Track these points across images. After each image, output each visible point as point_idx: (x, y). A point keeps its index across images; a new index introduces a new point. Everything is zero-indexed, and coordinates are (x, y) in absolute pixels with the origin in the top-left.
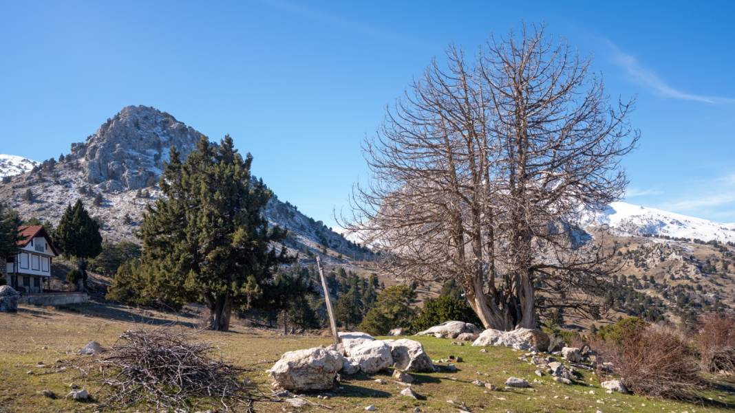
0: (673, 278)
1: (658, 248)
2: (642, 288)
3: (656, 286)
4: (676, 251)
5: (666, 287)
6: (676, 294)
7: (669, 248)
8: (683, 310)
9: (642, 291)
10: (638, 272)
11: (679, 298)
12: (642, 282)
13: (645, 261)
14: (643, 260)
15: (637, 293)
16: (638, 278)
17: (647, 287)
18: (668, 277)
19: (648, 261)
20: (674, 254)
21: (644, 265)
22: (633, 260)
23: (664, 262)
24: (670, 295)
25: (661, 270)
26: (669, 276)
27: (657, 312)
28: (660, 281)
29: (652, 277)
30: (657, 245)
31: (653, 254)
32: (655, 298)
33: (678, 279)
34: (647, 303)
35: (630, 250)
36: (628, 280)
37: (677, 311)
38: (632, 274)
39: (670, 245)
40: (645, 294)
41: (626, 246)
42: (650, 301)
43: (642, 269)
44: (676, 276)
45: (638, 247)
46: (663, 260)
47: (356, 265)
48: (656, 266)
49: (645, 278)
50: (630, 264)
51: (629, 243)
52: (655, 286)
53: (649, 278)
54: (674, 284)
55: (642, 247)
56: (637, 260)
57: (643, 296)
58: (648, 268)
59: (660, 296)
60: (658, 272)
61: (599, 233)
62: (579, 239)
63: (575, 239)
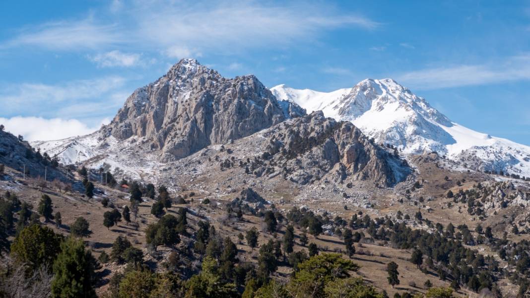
0: (516, 231)
1: (499, 188)
2: (474, 244)
3: (492, 241)
4: (522, 194)
5: (505, 242)
6: (516, 253)
7: (513, 189)
8: (524, 276)
9: (473, 248)
10: (472, 222)
11: (521, 258)
12: (475, 235)
13: (482, 206)
14: (480, 205)
15: (465, 250)
16: (470, 229)
17: (480, 242)
18: (509, 229)
19: (486, 206)
20: (519, 198)
21: (480, 212)
22: (466, 205)
23: (507, 209)
24: (509, 255)
25: (502, 219)
26: (511, 228)
27: (490, 279)
28: (499, 236)
29: (489, 229)
30: (498, 184)
31: (492, 196)
32: (488, 258)
33: (523, 232)
34: (477, 264)
35: (464, 190)
36: (457, 231)
37: (517, 277)
38: (463, 223)
39: (516, 186)
40: (477, 252)
41: (459, 184)
42: (482, 261)
43: (478, 218)
44: (521, 229)
45: (474, 186)
46: (504, 205)
47: (25, 184)
48: (495, 213)
49: (479, 229)
50: (463, 209)
51: (464, 181)
52: (490, 241)
53: (484, 230)
54: (517, 239)
55: (480, 186)
56: (471, 205)
57: (473, 255)
58: (485, 217)
59: (496, 256)
60: (497, 222)
61: (425, 164)
62: (397, 172)
63: (392, 171)
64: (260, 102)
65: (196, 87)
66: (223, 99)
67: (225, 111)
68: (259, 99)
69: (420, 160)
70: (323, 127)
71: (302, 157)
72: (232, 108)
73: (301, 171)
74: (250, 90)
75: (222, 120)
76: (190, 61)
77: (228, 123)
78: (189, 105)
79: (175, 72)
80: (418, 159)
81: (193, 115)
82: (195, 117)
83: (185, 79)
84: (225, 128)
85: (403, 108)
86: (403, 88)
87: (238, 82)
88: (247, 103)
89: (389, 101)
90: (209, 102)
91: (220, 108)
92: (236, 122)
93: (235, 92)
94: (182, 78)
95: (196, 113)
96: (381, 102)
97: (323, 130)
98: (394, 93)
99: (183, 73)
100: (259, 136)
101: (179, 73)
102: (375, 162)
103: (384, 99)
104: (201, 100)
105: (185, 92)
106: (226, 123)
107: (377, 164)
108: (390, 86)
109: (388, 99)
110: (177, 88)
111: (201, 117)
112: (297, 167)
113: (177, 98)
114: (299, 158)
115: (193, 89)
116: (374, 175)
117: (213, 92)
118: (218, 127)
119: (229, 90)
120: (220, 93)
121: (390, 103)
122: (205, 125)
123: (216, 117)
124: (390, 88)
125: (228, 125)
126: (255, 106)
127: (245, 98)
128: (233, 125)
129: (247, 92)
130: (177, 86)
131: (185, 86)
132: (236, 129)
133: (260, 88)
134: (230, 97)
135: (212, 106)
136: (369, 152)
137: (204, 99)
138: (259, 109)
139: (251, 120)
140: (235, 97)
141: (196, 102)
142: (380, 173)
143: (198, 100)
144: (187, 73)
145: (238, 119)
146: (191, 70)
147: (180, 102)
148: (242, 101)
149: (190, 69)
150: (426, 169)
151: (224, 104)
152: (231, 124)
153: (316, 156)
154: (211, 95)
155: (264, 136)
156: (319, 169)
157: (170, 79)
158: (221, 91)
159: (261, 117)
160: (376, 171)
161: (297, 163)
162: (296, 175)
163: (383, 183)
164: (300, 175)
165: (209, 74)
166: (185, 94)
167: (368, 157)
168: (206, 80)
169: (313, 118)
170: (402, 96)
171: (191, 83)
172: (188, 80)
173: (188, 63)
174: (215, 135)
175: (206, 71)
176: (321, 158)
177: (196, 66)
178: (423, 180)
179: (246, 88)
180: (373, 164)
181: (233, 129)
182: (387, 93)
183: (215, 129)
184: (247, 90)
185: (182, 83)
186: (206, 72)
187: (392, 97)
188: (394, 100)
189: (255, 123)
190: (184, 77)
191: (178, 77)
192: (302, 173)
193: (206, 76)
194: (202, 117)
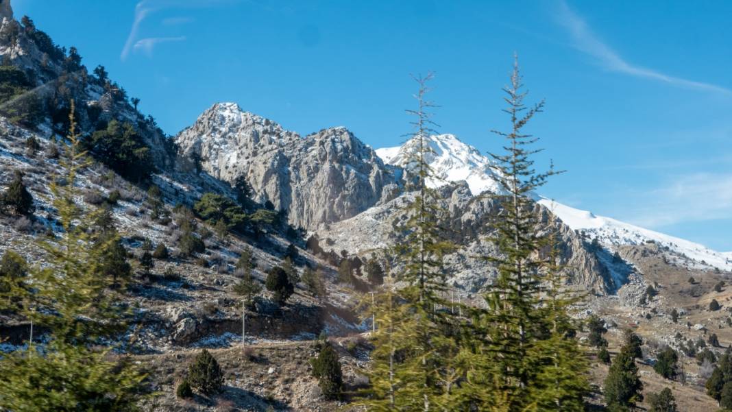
61: (645, 260)
62: (612, 271)
63: (607, 271)
64: (361, 167)
65: (246, 145)
66: (306, 163)
67: (310, 181)
68: (359, 163)
69: (635, 253)
70: (482, 204)
71: (466, 250)
72: (323, 176)
73: (469, 272)
74: (345, 150)
75: (307, 195)
76: (230, 106)
77: (318, 199)
78: (252, 171)
79: (209, 123)
80: (632, 252)
81: (262, 188)
82: (265, 190)
83: (226, 134)
84: (313, 206)
85: (477, 175)
86: (470, 148)
87: (327, 138)
88: (344, 169)
89: (454, 166)
90: (283, 167)
91: (301, 176)
92: (330, 198)
93: (324, 153)
94: (220, 132)
95: (265, 185)
96: (444, 167)
97: (483, 209)
98: (458, 154)
99: (221, 124)
100: (369, 218)
101: (215, 124)
102: (584, 257)
103: (447, 162)
104: (273, 164)
105: (227, 153)
106: (315, 199)
107: (587, 260)
108: (452, 144)
109: (453, 163)
110: (215, 146)
111: (275, 190)
112: (459, 266)
113: (217, 161)
114: (461, 251)
115: (240, 148)
116: (584, 277)
117: (287, 153)
118: (302, 205)
119: (313, 150)
120: (300, 154)
121: (457, 168)
122: (281, 202)
123: (297, 191)
124: (453, 149)
125: (318, 202)
126: (355, 173)
127: (341, 161)
128: (325, 202)
129: (342, 153)
130: (215, 143)
131: (226, 143)
132: (331, 207)
133: (359, 146)
134: (317, 160)
135: (289, 173)
136: (571, 241)
137: (276, 163)
138: (362, 178)
139: (352, 195)
140: (324, 159)
141: (265, 167)
142: (594, 275)
143: (269, 165)
144: (228, 124)
145: (332, 193)
146: (233, 121)
147: (222, 168)
148: (337, 165)
149: (231, 118)
150: (651, 267)
151: (308, 170)
152: (322, 200)
153: (487, 249)
154: (285, 157)
155: (375, 218)
156: (496, 269)
157: (202, 133)
158: (300, 150)
159: (365, 189)
160: (586, 271)
161: (459, 259)
162: (461, 278)
163: (601, 289)
164: (468, 279)
165: (263, 126)
166: (228, 156)
167: (569, 249)
168: (261, 135)
169: (456, 191)
170: (471, 158)
171: (236, 139)
172: (231, 134)
173: (226, 109)
174: (299, 217)
175: (259, 121)
176: (495, 252)
177: (239, 114)
178: (656, 284)
179: (339, 147)
180: (581, 260)
181: (326, 207)
182: (450, 154)
183: (297, 209)
184: (342, 150)
185: (222, 139)
186: (259, 123)
187: (458, 160)
188: (462, 164)
189: (358, 199)
190: (224, 130)
191: (214, 130)
192: (470, 275)
193: (260, 129)
194: (277, 191)
